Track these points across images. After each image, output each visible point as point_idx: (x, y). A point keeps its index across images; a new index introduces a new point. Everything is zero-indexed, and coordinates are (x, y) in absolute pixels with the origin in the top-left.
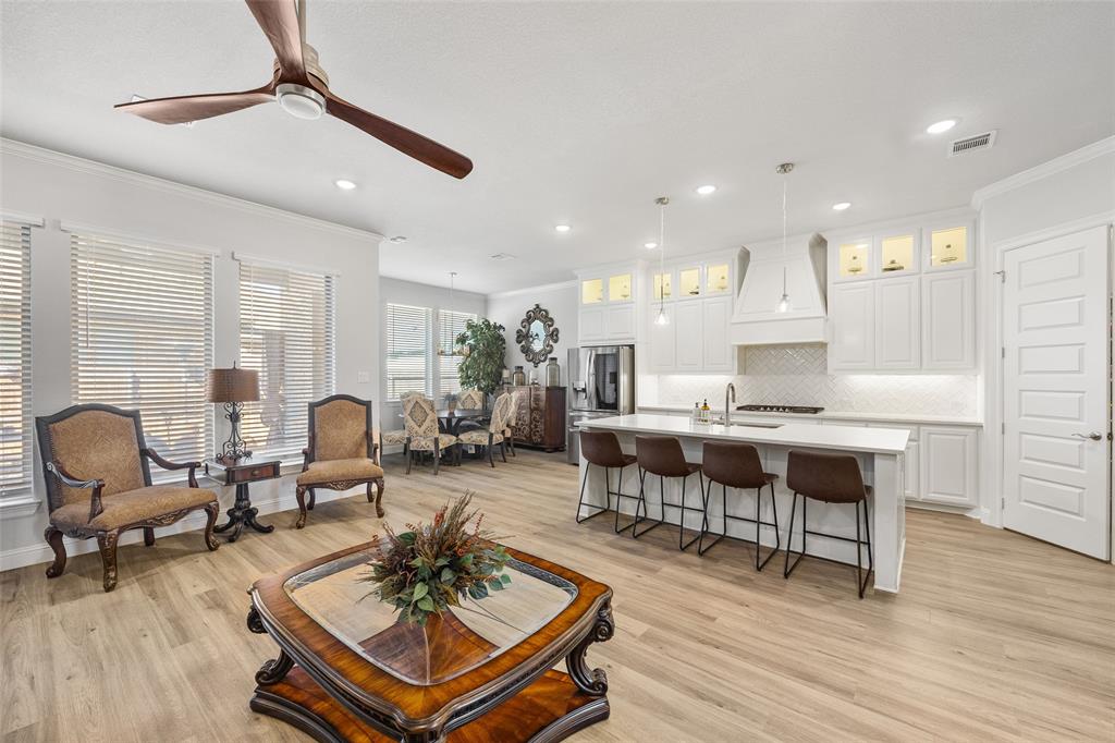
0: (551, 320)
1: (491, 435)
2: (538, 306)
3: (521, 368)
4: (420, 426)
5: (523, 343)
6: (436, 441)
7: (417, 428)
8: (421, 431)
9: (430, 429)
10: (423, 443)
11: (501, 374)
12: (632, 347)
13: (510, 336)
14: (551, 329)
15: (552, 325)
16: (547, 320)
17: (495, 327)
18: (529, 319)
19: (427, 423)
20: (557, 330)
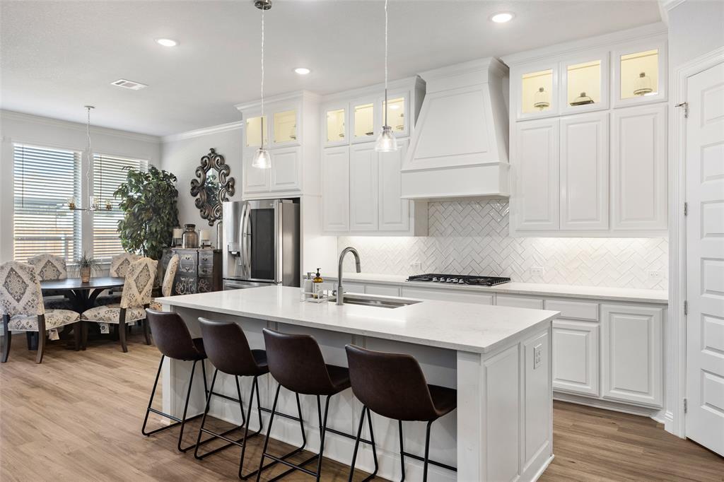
0: (227, 168)
1: (123, 312)
2: (213, 151)
3: (193, 226)
4: (18, 300)
5: (198, 196)
6: (41, 319)
7: (14, 303)
8: (20, 306)
9: (31, 304)
10: (24, 322)
11: (171, 234)
12: (297, 201)
13: (183, 186)
14: (227, 178)
15: (228, 175)
16: (223, 167)
17: (165, 176)
18: (205, 167)
19: (27, 297)
20: (232, 179)
